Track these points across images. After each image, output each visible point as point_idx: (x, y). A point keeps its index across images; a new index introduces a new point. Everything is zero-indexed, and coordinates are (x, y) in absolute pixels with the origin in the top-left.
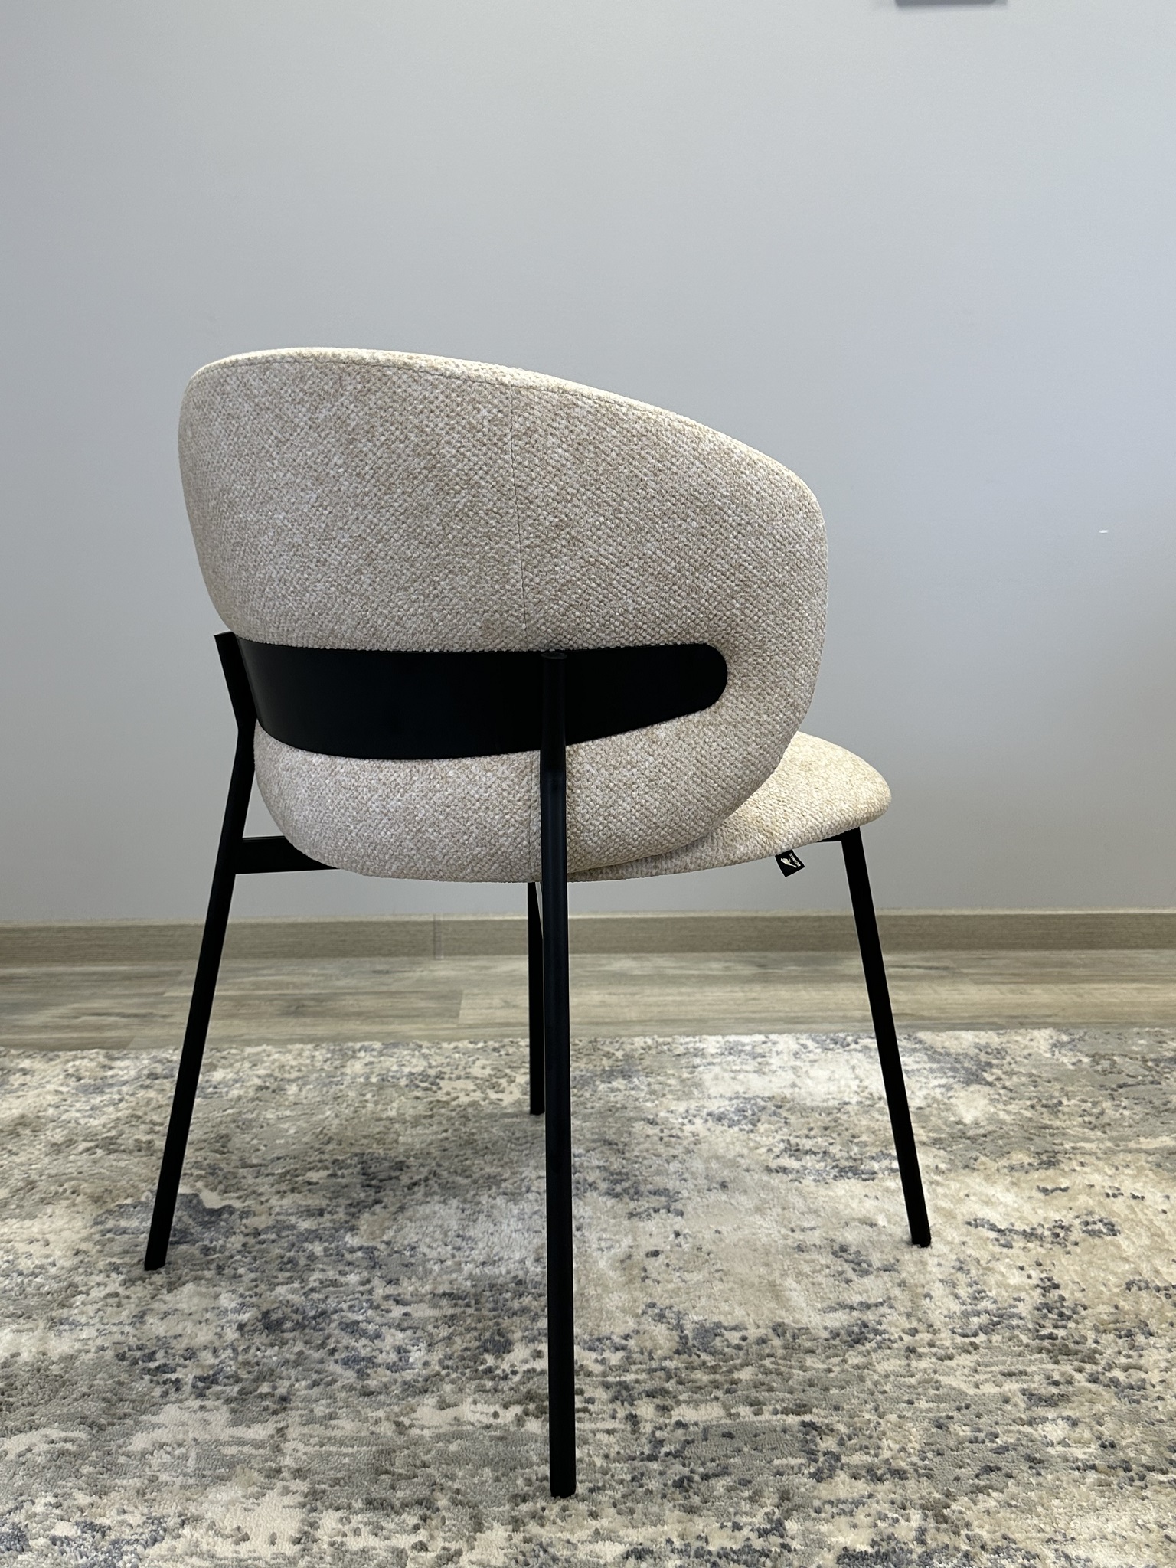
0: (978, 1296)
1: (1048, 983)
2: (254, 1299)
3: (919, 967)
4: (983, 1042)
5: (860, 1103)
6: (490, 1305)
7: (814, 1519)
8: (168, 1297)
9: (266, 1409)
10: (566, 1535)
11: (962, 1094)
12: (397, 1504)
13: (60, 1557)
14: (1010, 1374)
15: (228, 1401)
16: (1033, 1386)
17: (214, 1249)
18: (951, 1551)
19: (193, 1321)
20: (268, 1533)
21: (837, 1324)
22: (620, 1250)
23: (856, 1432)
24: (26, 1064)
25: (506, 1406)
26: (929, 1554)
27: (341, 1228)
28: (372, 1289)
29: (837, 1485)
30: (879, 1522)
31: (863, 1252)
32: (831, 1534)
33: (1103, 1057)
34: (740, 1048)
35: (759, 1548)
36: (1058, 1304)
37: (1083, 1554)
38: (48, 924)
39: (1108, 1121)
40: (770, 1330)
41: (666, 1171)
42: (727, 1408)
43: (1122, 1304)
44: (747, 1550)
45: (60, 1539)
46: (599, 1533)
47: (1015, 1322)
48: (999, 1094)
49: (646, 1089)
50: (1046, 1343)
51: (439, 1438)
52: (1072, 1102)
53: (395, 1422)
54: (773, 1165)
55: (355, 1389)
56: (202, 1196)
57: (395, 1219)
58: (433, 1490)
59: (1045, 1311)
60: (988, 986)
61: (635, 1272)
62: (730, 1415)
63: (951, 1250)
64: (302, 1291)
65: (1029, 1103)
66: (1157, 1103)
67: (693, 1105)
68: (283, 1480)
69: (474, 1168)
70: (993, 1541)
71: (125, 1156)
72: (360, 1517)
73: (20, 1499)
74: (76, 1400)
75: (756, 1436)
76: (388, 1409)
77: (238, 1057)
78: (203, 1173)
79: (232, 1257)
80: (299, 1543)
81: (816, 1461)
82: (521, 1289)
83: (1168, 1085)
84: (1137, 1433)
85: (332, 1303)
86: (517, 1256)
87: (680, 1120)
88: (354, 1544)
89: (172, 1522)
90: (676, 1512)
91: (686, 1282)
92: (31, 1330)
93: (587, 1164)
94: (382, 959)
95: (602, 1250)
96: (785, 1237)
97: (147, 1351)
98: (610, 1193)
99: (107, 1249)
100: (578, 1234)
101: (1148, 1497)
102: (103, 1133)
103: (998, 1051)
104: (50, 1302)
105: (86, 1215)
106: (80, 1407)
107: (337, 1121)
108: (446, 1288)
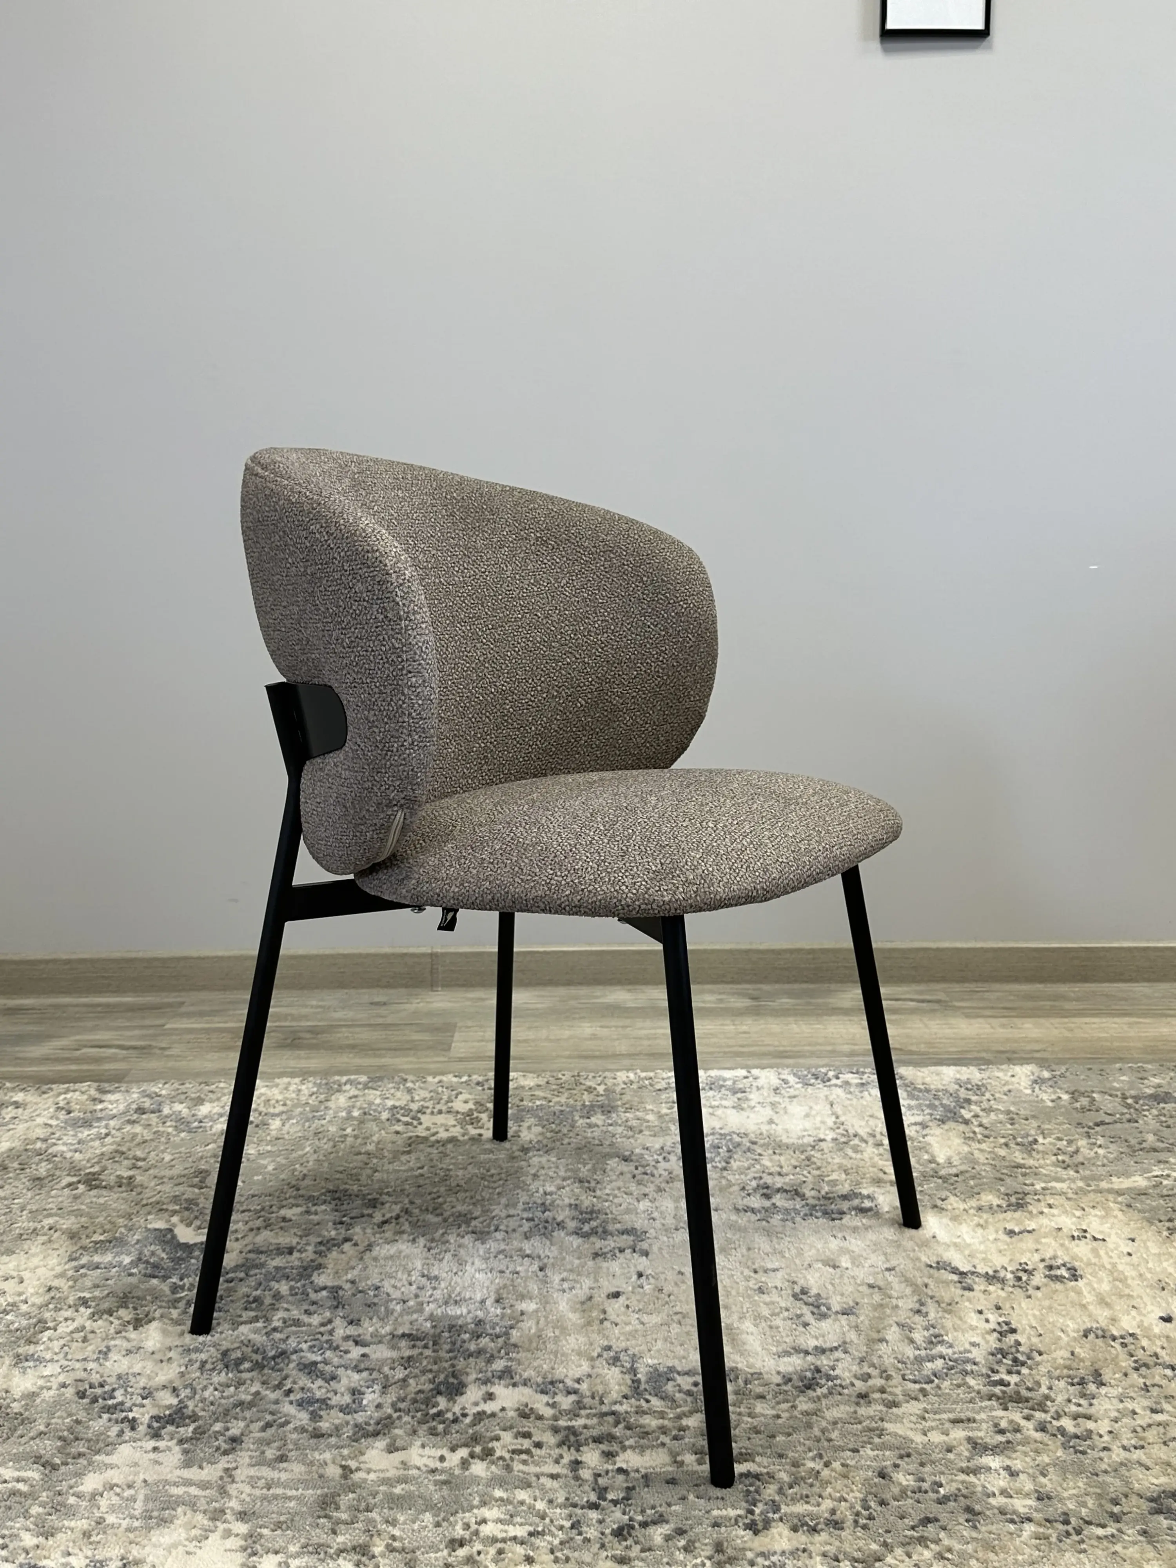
0: (934, 1340)
1: (1039, 1016)
3: (912, 1000)
4: (964, 1077)
5: (834, 1140)
6: (447, 1347)
8: (133, 1335)
9: (217, 1448)
11: (940, 1131)
12: (334, 1550)
15: (181, 1441)
16: (981, 1434)
17: (182, 1288)
19: (155, 1361)
21: (791, 1369)
22: (581, 1292)
23: (797, 1480)
24: (19, 1097)
25: (453, 1449)
27: (308, 1267)
28: (333, 1330)
29: (772, 1537)
31: (823, 1295)
33: (1083, 1094)
34: (721, 1083)
36: (1014, 1350)
39: (1082, 1160)
41: (636, 1209)
42: (673, 1455)
43: (1077, 1350)
47: (968, 1367)
48: (975, 1132)
49: (624, 1125)
50: (998, 1390)
51: (385, 1481)
52: (1048, 1140)
53: (342, 1467)
54: (743, 1203)
55: (306, 1431)
56: (177, 1231)
57: (361, 1258)
58: (371, 1536)
59: (999, 1356)
60: (980, 1020)
61: (594, 1314)
63: (912, 1291)
64: (264, 1331)
65: (1003, 1141)
66: (1133, 1142)
67: (669, 1142)
68: (226, 1522)
69: (445, 1206)
71: (104, 1192)
72: (298, 1562)
74: (33, 1438)
75: (696, 1483)
76: (336, 1452)
77: (226, 1091)
78: (177, 1208)
81: (753, 1512)
82: (480, 1329)
83: (1146, 1123)
84: (1080, 1484)
85: (292, 1343)
86: (479, 1296)
87: (656, 1157)
89: (113, 1565)
90: (608, 1562)
91: (643, 1323)
93: (558, 1202)
94: (381, 991)
95: (564, 1291)
96: (747, 1279)
97: (107, 1388)
98: (577, 1233)
99: (78, 1284)
100: (540, 1274)
101: (1085, 1551)
102: (87, 1168)
103: (979, 1087)
104: (18, 1338)
105: (61, 1251)
106: (35, 1446)
107: (315, 1157)
108: (406, 1329)
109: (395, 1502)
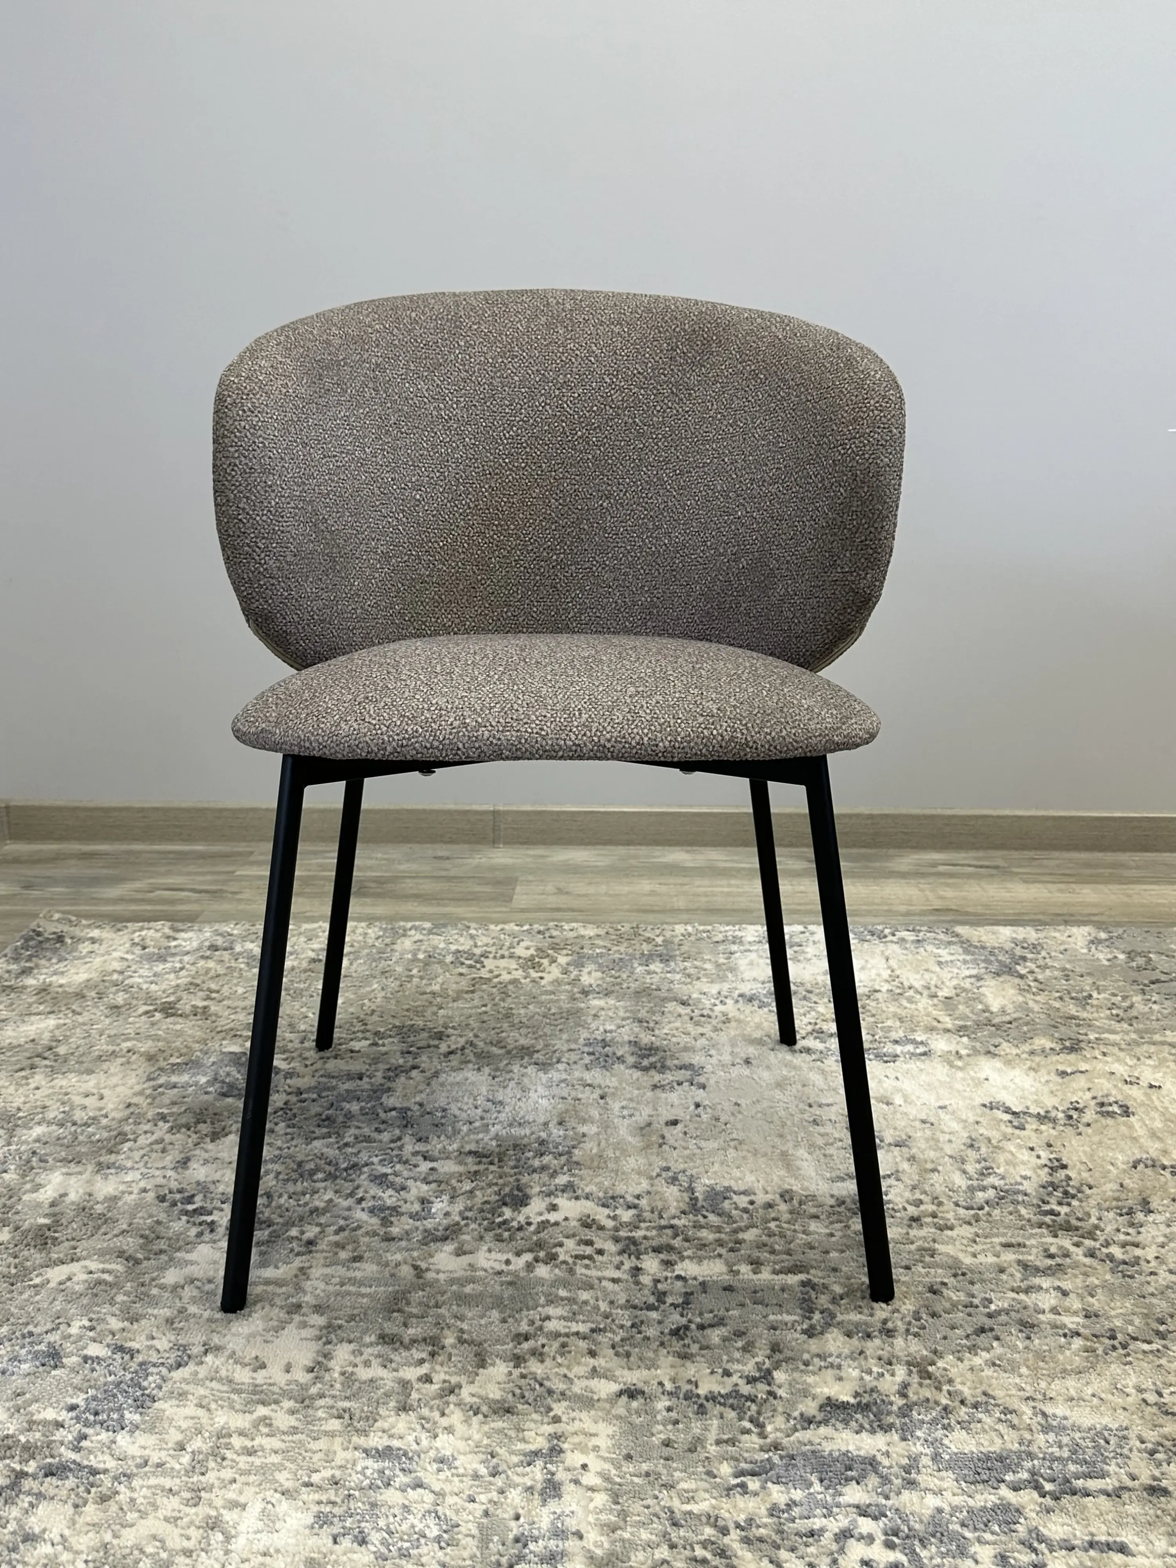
0: (986, 1172)
1: (1097, 883)
2: (290, 1152)
3: (970, 866)
4: (1020, 937)
5: (890, 991)
6: (512, 1163)
7: (802, 1371)
8: (209, 1147)
9: (292, 1250)
10: (564, 1371)
11: (993, 984)
13: (90, 1374)
14: (1007, 1245)
15: (258, 1243)
16: (1030, 1258)
18: (931, 1404)
19: (232, 1169)
20: (284, 1362)
21: (844, 1193)
22: (642, 1118)
23: (849, 1292)
24: (95, 933)
25: (518, 1254)
26: (909, 1407)
27: (378, 1090)
28: (402, 1146)
29: (827, 1341)
30: (864, 1376)
31: (877, 1129)
32: (816, 1385)
33: (1139, 954)
35: (746, 1393)
36: (1064, 1184)
37: (1059, 1412)
39: (1136, 1014)
40: (778, 1196)
41: (693, 1047)
42: (730, 1265)
43: (1127, 1182)
44: (734, 1394)
45: (91, 1358)
46: (596, 1371)
47: (1019, 1198)
48: (1030, 986)
49: (682, 972)
50: (1048, 1219)
51: (452, 1281)
52: (1103, 996)
55: (378, 1235)
57: (429, 1083)
58: (441, 1329)
59: (1050, 1189)
60: (1039, 885)
61: (654, 1138)
62: (731, 1272)
63: (964, 1128)
64: (336, 1146)
65: (1058, 994)
67: (726, 987)
68: (303, 1315)
69: (509, 1040)
70: (973, 1396)
71: (180, 1020)
72: (371, 1350)
73: (57, 1321)
74: (116, 1236)
75: (754, 1292)
76: (407, 1254)
79: (273, 1113)
80: (312, 1371)
81: (810, 1318)
82: (543, 1151)
84: (1128, 1305)
85: (364, 1157)
87: (712, 1001)
88: (364, 1374)
89: (196, 1350)
90: (670, 1358)
91: (701, 1149)
92: (80, 1173)
93: (617, 1039)
94: (444, 846)
95: (624, 1117)
96: (802, 1112)
97: (186, 1194)
98: (637, 1067)
99: (157, 1101)
100: (602, 1102)
101: (1130, 1363)
102: (162, 998)
103: (1034, 946)
104: (100, 1149)
105: (140, 1071)
106: (119, 1242)
107: (383, 994)
108: (472, 1147)
109: (463, 1299)
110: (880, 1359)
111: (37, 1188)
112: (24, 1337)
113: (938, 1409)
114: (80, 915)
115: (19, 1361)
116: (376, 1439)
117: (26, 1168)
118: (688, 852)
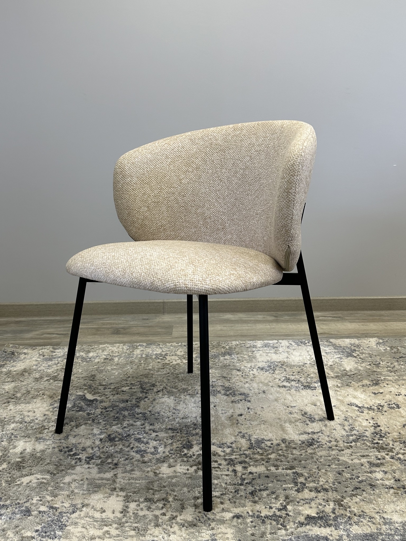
0: (352, 429)
1: (375, 322)
2: (105, 430)
3: (330, 317)
4: (353, 342)
5: (310, 363)
6: (185, 432)
7: (297, 505)
8: (76, 430)
9: (110, 468)
11: (346, 360)
12: (155, 500)
13: (42, 518)
14: (363, 456)
15: (97, 465)
16: (371, 460)
17: (91, 414)
18: (344, 516)
19: (85, 438)
20: (112, 510)
21: (304, 439)
22: (229, 414)
23: (311, 476)
24: (25, 351)
25: (191, 467)
26: (337, 517)
27: (134, 406)
28: (145, 427)
29: (305, 493)
30: (319, 506)
31: (312, 415)
32: (303, 510)
33: (394, 347)
34: (269, 345)
35: (278, 515)
36: (380, 432)
37: (389, 517)
38: (32, 303)
39: (396, 369)
40: (281, 441)
41: (244, 387)
42: (266, 467)
43: (402, 432)
44: (274, 515)
45: (42, 512)
46: (224, 509)
47: (365, 438)
48: (359, 360)
49: (237, 359)
50: (376, 445)
51: (169, 477)
52: (383, 363)
53: (154, 472)
54: (281, 385)
55: (140, 461)
56: (86, 395)
57: (152, 403)
58: (167, 495)
59: (375, 434)
60: (355, 323)
61: (234, 421)
62: (268, 470)
63: (343, 413)
64: (121, 428)
65: (369, 363)
67: (253, 364)
68: (117, 492)
69: (178, 386)
70: (358, 513)
72: (144, 504)
73: (28, 498)
74: (46, 465)
75: (276, 477)
76: (151, 468)
77: (98, 348)
78: (87, 387)
79: (97, 416)
80: (122, 513)
81: (297, 486)
82: (196, 427)
85: (132, 432)
86: (194, 416)
87: (249, 370)
88: (141, 513)
89: (79, 506)
90: (250, 503)
91: (251, 424)
92: (30, 441)
93: (217, 384)
94: (146, 315)
95: (223, 414)
96: (285, 410)
97: (69, 448)
98: (225, 394)
99: (55, 413)
100: (215, 408)
102: (52, 374)
103: (358, 346)
104: (36, 432)
105: (47, 402)
106: (47, 467)
107: (132, 370)
108: (170, 427)
109: (174, 484)
110: (324, 500)
111: (15, 447)
112: (16, 504)
113: (347, 517)
114: (20, 345)
115: (16, 514)
116: (148, 538)
117: (10, 440)
118: (232, 314)
